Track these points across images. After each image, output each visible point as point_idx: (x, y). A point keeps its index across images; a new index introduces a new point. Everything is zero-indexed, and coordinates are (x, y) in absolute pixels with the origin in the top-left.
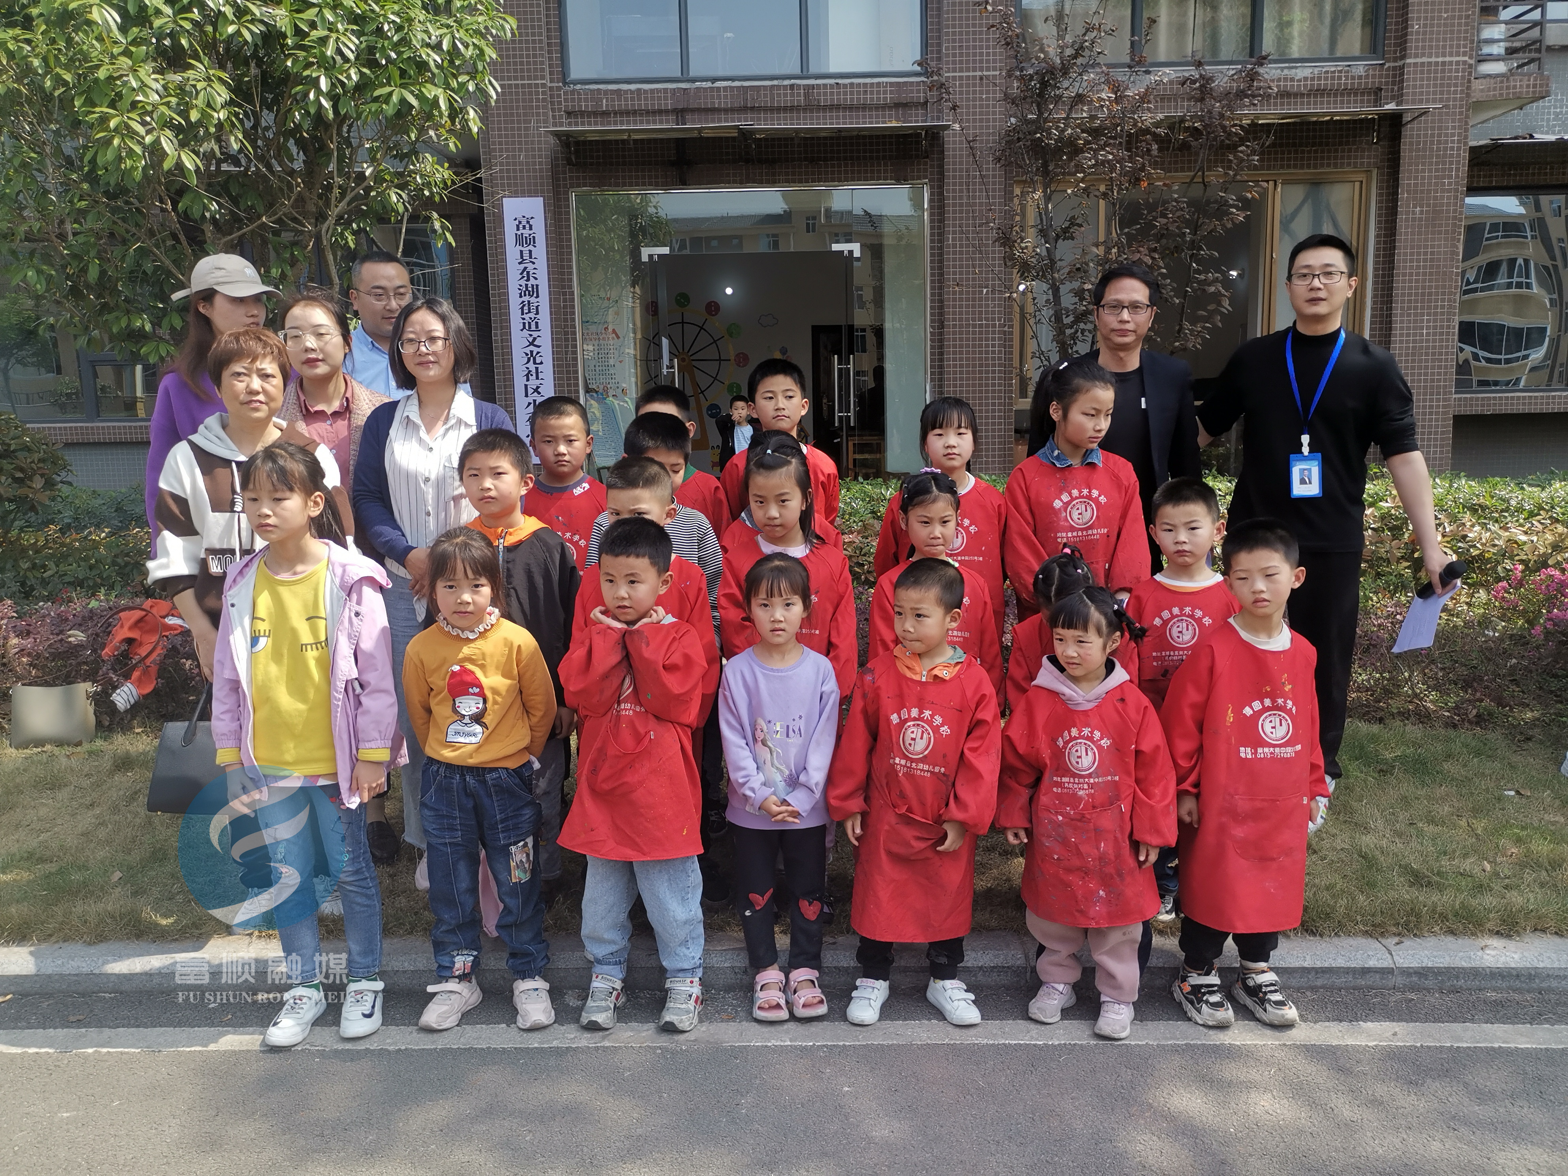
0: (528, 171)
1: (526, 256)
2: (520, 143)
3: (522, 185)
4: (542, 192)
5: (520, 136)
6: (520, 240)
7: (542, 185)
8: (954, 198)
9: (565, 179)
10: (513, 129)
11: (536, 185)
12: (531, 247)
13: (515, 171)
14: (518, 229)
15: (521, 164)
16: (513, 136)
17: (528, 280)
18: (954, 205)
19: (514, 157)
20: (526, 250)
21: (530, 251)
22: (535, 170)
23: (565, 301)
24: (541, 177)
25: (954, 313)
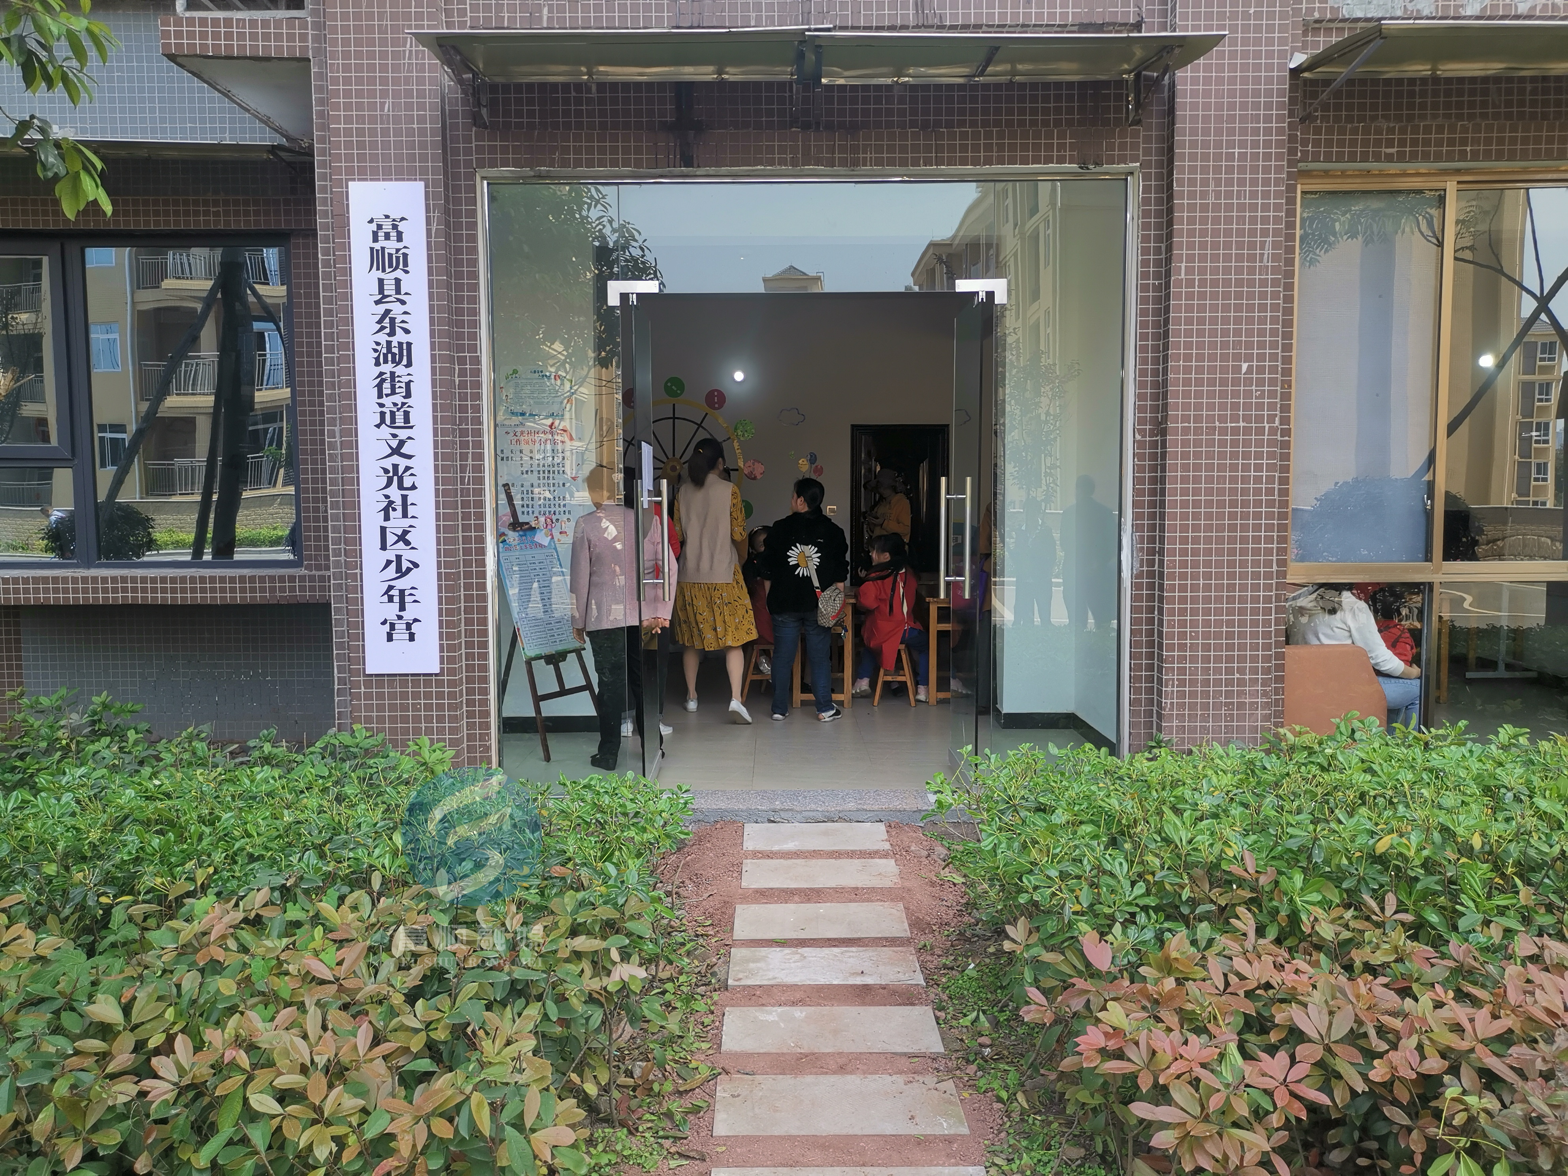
0: (398, 133)
1: (390, 289)
2: (384, 81)
3: (386, 158)
4: (424, 171)
5: (384, 68)
6: (378, 259)
7: (423, 158)
8: (1192, 195)
9: (468, 152)
10: (371, 55)
11: (412, 158)
12: (399, 274)
13: (373, 132)
14: (375, 239)
15: (384, 119)
16: (371, 68)
17: (392, 333)
18: (1192, 208)
19: (372, 106)
20: (389, 278)
21: (398, 281)
22: (410, 132)
23: (462, 373)
24: (423, 145)
25: (1186, 407)
